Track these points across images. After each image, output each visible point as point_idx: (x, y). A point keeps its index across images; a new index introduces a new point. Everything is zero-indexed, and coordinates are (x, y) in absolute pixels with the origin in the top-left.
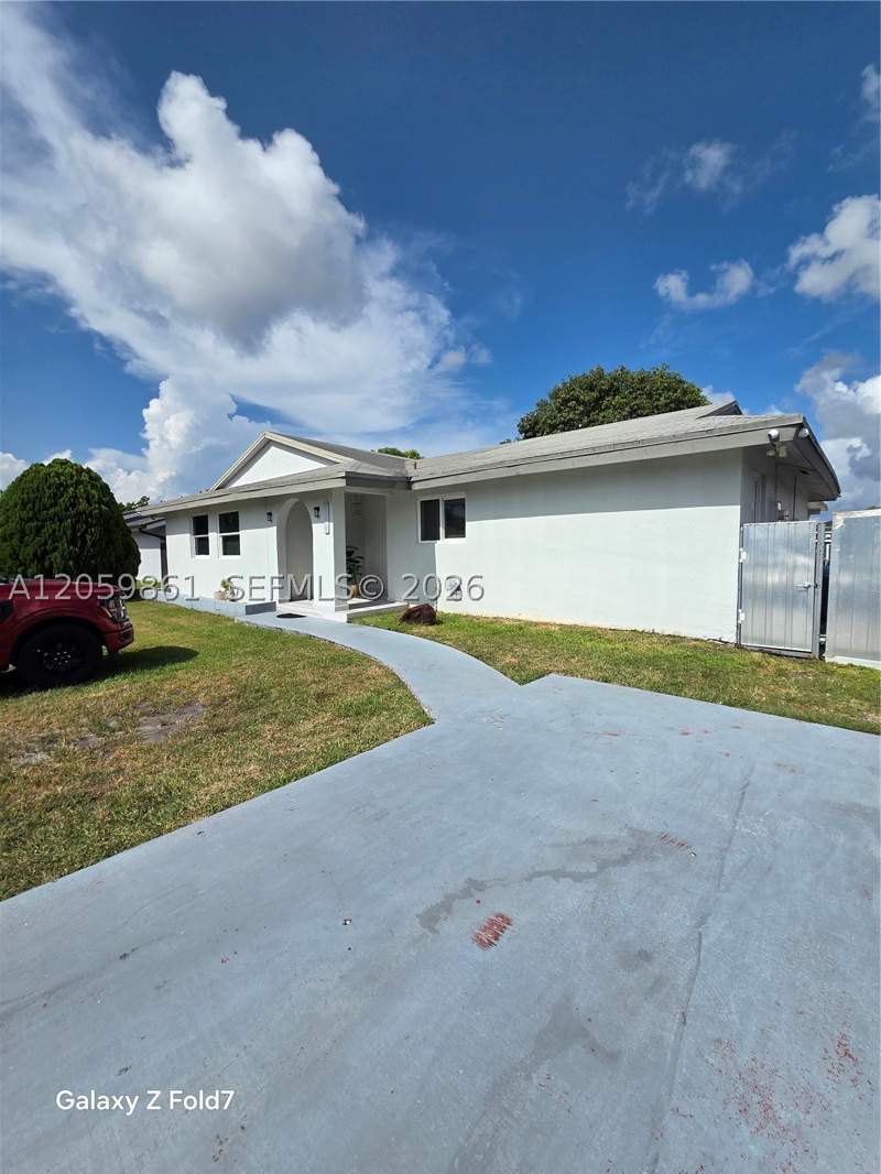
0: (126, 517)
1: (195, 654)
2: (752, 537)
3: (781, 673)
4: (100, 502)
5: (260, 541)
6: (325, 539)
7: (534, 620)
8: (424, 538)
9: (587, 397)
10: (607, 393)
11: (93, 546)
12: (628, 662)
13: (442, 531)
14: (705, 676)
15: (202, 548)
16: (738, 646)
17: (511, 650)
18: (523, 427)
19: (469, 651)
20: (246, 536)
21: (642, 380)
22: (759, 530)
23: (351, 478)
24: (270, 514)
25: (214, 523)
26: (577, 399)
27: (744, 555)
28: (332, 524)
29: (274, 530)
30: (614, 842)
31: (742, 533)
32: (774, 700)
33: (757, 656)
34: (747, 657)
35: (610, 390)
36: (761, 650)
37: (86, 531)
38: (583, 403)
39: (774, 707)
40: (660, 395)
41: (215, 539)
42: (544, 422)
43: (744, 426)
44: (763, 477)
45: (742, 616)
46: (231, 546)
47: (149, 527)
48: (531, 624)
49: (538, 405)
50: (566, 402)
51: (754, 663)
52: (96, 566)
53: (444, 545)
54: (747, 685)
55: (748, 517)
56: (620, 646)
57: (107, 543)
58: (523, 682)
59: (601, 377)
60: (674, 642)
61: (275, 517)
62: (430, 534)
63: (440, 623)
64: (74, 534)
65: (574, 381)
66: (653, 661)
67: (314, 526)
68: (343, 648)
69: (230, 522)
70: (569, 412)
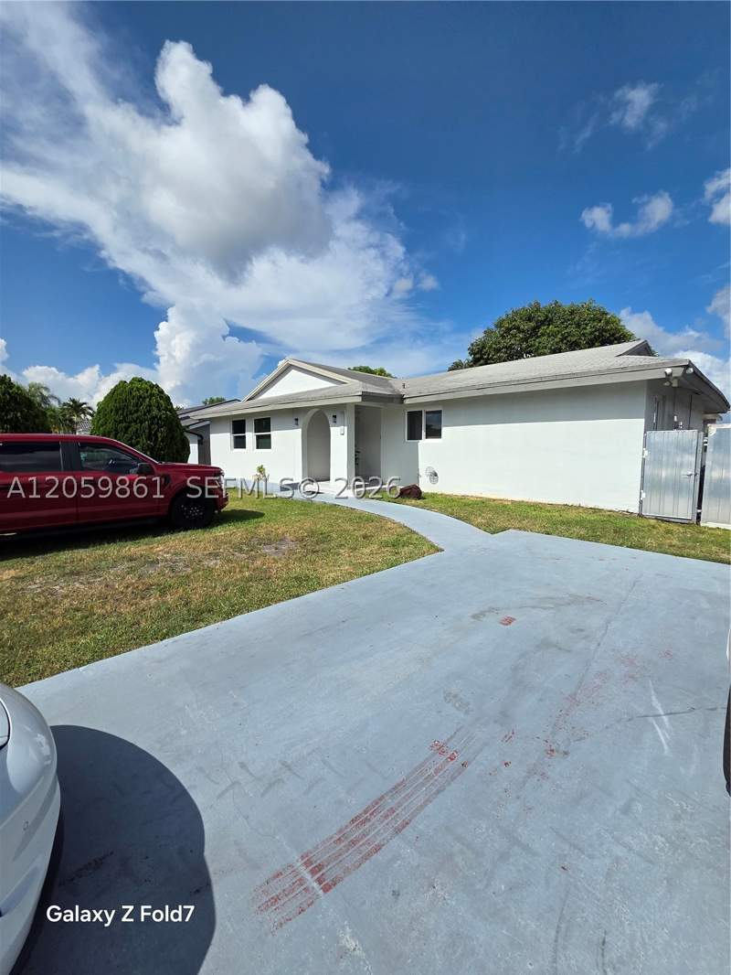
0: (180, 417)
1: (261, 515)
2: (652, 441)
3: (668, 532)
4: (166, 409)
5: (288, 440)
6: (340, 438)
7: (493, 497)
8: (410, 437)
9: (526, 326)
10: (543, 323)
11: (162, 441)
12: (563, 523)
13: (424, 433)
14: (615, 532)
15: (240, 443)
16: (640, 515)
17: (480, 515)
18: (472, 350)
19: (451, 515)
20: (276, 435)
21: (572, 313)
22: (657, 436)
23: (365, 396)
24: (297, 420)
25: (250, 426)
26: (518, 328)
27: (646, 453)
28: (346, 428)
29: (299, 431)
30: (562, 598)
31: (645, 437)
32: (660, 546)
33: (653, 522)
34: (646, 522)
35: (545, 320)
36: (656, 518)
37: (157, 431)
38: (523, 331)
39: (660, 549)
40: (586, 324)
41: (250, 437)
42: (490, 347)
43: (648, 366)
44: (664, 398)
45: (644, 495)
46: (264, 442)
47: (191, 428)
48: (490, 500)
49: (485, 332)
50: (508, 330)
51: (650, 525)
52: (164, 455)
53: (425, 444)
54: (644, 537)
55: (650, 426)
56: (557, 514)
57: (171, 439)
58: (493, 533)
59: (538, 310)
60: (594, 513)
61: (300, 422)
62: (414, 435)
63: (424, 498)
64: (150, 432)
65: (516, 313)
66: (580, 523)
67: (332, 429)
68: (362, 512)
69: (263, 424)
70: (510, 338)
